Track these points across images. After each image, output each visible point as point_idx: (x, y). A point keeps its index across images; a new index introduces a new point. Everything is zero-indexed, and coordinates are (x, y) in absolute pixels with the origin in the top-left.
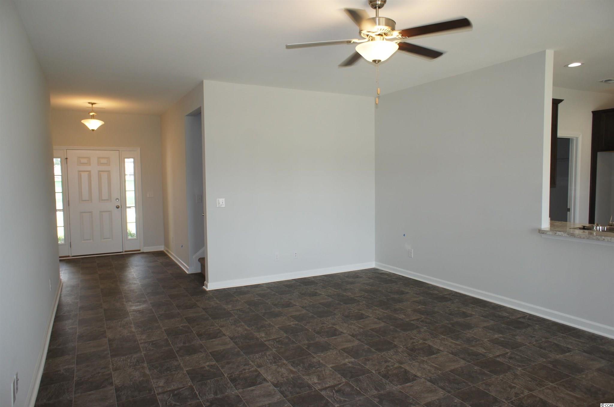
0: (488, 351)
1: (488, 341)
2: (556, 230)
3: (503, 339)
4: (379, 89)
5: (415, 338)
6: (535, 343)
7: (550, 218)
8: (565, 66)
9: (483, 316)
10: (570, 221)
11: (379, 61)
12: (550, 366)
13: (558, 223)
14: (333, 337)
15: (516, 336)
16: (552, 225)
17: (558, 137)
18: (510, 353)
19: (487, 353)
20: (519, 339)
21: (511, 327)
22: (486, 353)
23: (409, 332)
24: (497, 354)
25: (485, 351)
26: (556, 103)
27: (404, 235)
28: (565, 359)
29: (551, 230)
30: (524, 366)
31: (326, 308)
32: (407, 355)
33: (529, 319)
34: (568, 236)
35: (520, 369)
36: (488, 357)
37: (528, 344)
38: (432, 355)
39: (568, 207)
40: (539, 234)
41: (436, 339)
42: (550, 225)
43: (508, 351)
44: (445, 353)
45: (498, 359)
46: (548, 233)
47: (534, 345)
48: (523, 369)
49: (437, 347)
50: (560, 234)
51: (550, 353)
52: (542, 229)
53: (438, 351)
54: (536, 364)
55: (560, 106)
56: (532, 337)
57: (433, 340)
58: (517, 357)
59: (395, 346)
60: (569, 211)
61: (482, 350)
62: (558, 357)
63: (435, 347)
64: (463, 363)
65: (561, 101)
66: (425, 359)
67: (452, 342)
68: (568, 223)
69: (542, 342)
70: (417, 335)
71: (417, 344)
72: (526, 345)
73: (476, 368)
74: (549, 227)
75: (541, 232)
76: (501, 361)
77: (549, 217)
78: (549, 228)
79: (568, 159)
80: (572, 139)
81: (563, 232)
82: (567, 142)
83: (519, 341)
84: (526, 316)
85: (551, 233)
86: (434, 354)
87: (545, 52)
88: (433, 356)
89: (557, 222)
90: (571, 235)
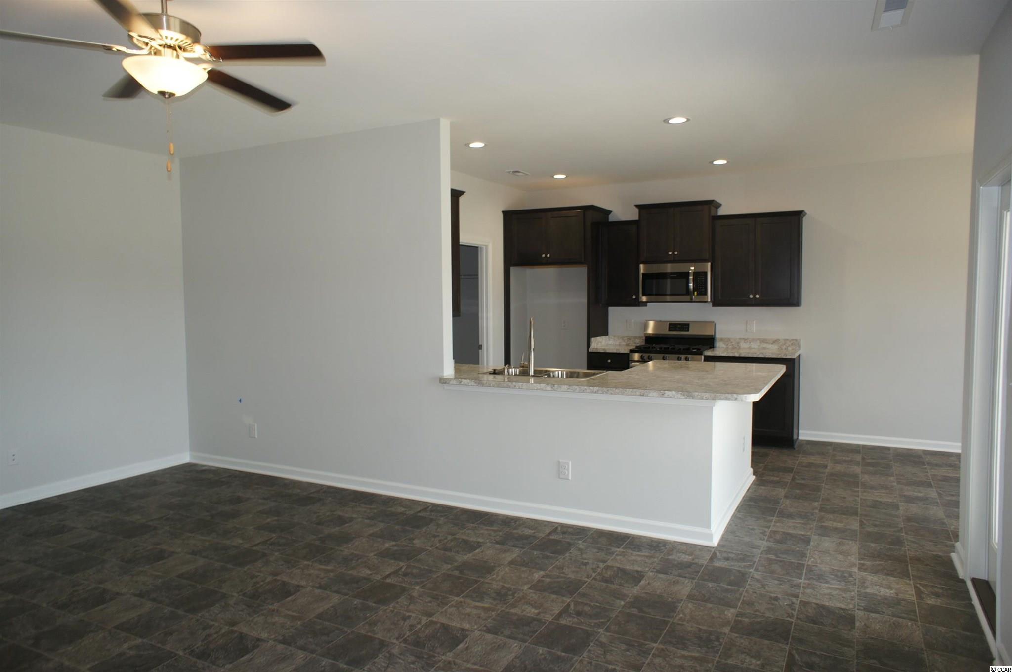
0: (374, 572)
1: (375, 555)
2: (462, 377)
3: (396, 548)
4: (172, 145)
5: (259, 574)
6: (438, 544)
7: (454, 360)
8: (466, 145)
9: (368, 518)
10: (483, 363)
11: (171, 95)
12: (456, 573)
13: (465, 367)
14: (97, 609)
15: (414, 539)
16: (457, 370)
17: (460, 243)
18: (405, 567)
19: (373, 575)
20: (417, 543)
21: (407, 528)
22: (371, 574)
23: (248, 567)
24: (387, 573)
25: (370, 572)
26: (456, 195)
27: (240, 401)
28: (474, 559)
29: (456, 378)
30: (422, 582)
31: (84, 554)
32: (244, 607)
33: (432, 511)
34: (475, 385)
35: (417, 587)
36: (375, 581)
37: (429, 548)
38: (286, 598)
39: (480, 344)
40: (440, 384)
41: (294, 569)
42: (454, 371)
43: (403, 564)
44: (309, 589)
45: (389, 580)
46: (451, 383)
47: (437, 548)
48: (422, 587)
49: (296, 583)
50: (466, 383)
51: (456, 554)
52: (445, 377)
53: (298, 587)
54: (439, 575)
55: (462, 199)
56: (435, 536)
57: (290, 571)
58: (414, 571)
59: (224, 596)
60: (481, 349)
61: (365, 572)
62: (466, 558)
63: (293, 582)
64: (337, 599)
65: (462, 193)
66: (276, 606)
67: (320, 569)
68: (480, 365)
69: (448, 541)
70: (263, 569)
71: (262, 585)
72: (427, 550)
73: (355, 603)
74: (454, 373)
75: (443, 381)
76: (392, 582)
77: (453, 358)
78: (454, 376)
79: (478, 275)
80: (481, 247)
81: (470, 379)
82: (474, 251)
83: (418, 546)
84: (428, 507)
85: (454, 382)
86: (291, 595)
87: (438, 120)
88: (290, 598)
89: (464, 365)
90: (479, 384)
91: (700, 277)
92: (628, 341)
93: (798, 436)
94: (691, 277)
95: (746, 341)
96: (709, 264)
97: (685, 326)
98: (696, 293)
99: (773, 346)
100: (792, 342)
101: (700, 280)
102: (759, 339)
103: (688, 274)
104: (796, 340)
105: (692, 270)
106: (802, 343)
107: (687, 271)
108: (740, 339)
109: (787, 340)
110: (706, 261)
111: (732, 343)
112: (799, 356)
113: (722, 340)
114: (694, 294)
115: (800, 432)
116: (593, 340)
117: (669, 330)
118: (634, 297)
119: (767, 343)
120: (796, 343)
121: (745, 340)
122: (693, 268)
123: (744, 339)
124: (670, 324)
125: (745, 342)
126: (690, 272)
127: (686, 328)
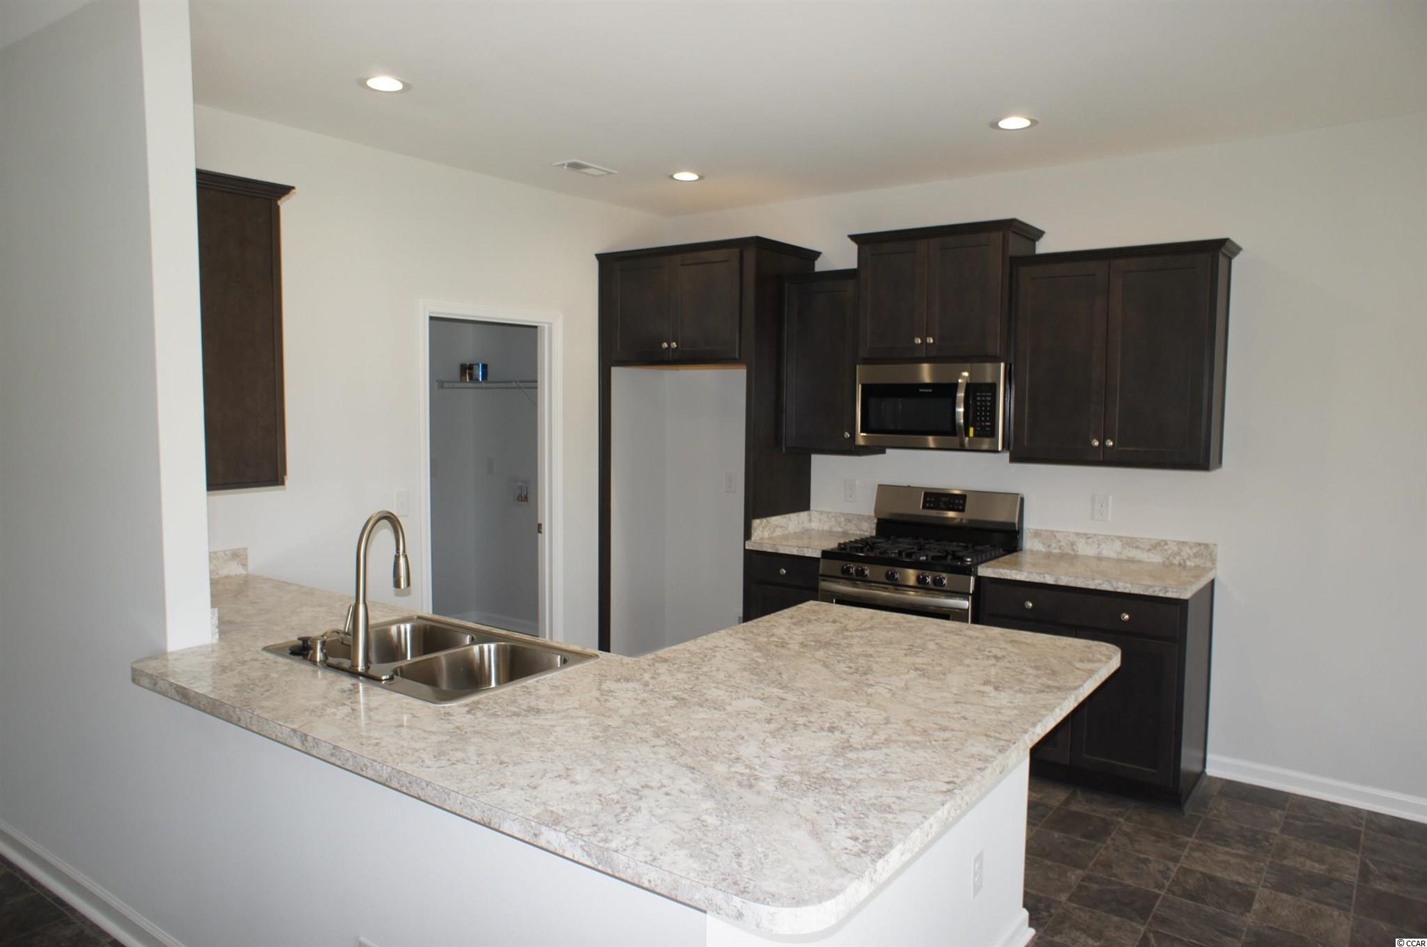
39: (540, 522)
60: (541, 532)
74: (216, 642)
80: (541, 327)
91: (981, 395)
92: (846, 525)
93: (1204, 767)
94: (961, 395)
95: (1090, 541)
96: (1002, 365)
97: (956, 501)
98: (971, 430)
99: (1151, 555)
100: (1195, 550)
101: (981, 401)
102: (1120, 538)
103: (955, 386)
104: (1206, 546)
105: (964, 377)
106: (1220, 553)
107: (953, 381)
108: (1077, 534)
109: (1184, 543)
110: (995, 359)
111: (1059, 541)
112: (1213, 582)
113: (1037, 534)
114: (967, 434)
115: (1209, 757)
116: (756, 523)
117: (924, 507)
118: (847, 435)
119: (1137, 548)
120: (1206, 551)
121: (1087, 536)
122: (966, 374)
123: (1086, 534)
124: (926, 494)
125: (1087, 543)
126: (960, 381)
127: (959, 504)
